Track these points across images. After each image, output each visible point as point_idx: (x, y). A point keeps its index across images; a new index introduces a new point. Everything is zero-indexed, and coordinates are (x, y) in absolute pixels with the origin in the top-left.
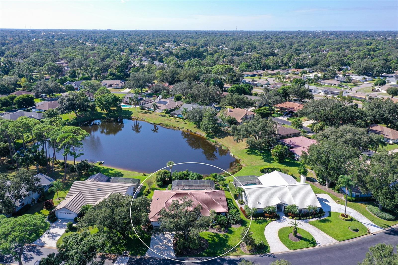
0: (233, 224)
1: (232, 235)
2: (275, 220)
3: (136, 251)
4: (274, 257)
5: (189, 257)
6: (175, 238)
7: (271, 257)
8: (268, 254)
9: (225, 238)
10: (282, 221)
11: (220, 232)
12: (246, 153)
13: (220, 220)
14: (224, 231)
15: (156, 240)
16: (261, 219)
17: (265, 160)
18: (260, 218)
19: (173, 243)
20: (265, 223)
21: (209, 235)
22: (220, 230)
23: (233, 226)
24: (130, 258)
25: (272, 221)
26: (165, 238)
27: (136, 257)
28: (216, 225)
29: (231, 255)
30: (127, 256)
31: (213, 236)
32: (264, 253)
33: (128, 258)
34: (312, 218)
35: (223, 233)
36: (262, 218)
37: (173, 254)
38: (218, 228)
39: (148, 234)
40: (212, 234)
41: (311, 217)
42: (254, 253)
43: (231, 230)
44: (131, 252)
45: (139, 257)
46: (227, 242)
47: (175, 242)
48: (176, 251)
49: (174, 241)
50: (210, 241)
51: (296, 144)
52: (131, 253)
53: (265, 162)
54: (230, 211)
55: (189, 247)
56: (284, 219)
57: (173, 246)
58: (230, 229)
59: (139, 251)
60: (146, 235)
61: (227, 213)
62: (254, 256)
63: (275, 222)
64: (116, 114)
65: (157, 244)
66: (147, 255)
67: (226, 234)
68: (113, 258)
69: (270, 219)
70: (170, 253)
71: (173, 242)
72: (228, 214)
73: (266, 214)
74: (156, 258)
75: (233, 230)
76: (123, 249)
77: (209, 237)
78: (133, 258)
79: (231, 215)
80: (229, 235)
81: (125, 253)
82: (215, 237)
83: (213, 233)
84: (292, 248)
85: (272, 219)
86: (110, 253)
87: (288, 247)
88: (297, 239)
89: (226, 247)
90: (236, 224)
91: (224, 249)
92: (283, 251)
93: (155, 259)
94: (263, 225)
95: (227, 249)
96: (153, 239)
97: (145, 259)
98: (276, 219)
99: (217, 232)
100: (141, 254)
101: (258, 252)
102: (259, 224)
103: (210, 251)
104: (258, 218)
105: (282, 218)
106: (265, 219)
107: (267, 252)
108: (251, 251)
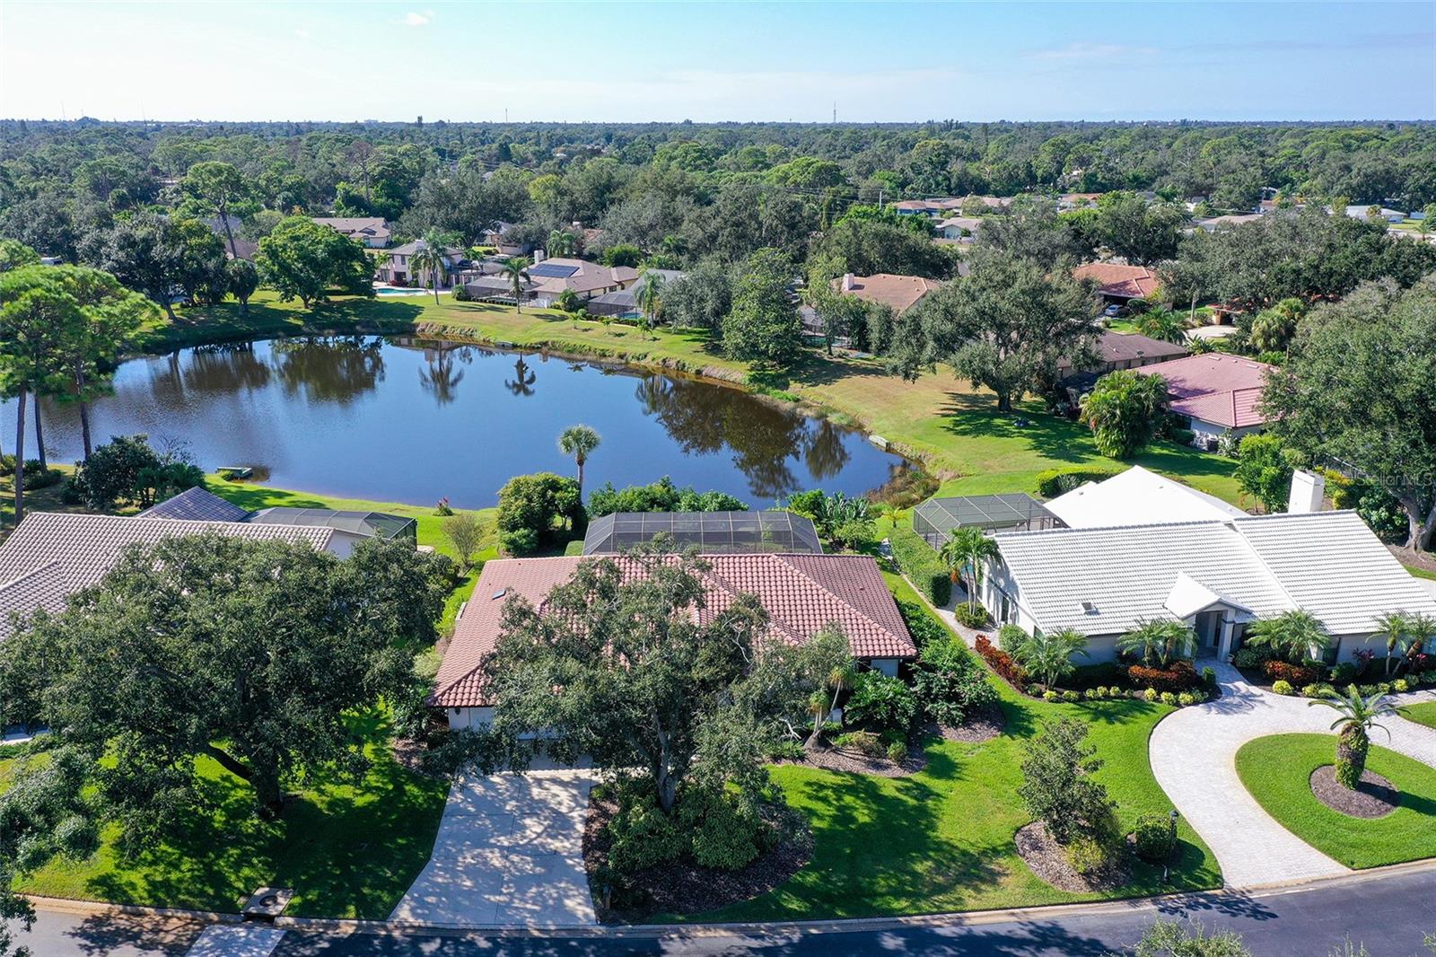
0: (952, 723)
1: (956, 784)
2: (1195, 703)
3: (333, 889)
4: (1257, 912)
5: (692, 920)
6: (594, 803)
7: (1242, 917)
8: (1212, 899)
9: (912, 802)
10: (1239, 706)
11: (878, 766)
12: (949, 429)
13: (872, 697)
14: (902, 762)
15: (475, 816)
16: (1107, 697)
17: (1048, 452)
18: (1101, 690)
19: (586, 837)
20: (1142, 721)
21: (809, 784)
22: (874, 757)
23: (949, 734)
24: (290, 933)
25: (1178, 705)
26: (536, 808)
27: (326, 927)
28: (847, 728)
29: (971, 903)
30: (270, 920)
31: (838, 789)
32: (1187, 889)
33: (276, 937)
34: (1411, 690)
35: (899, 772)
36: (1114, 691)
37: (580, 908)
38: (860, 744)
39: (426, 787)
40: (830, 779)
41: (1400, 684)
42: (1117, 888)
43: (943, 758)
44: (301, 894)
45: (347, 927)
46: (933, 827)
47: (596, 826)
48: (599, 883)
49: (588, 821)
50: (821, 818)
51: (1188, 385)
52: (297, 900)
53: (1052, 458)
54: (926, 654)
55: (688, 858)
56: (1248, 697)
57: (584, 856)
58: (935, 748)
59: (356, 888)
60: (416, 791)
61: (911, 659)
62: (1122, 909)
64: (349, 314)
65: (481, 841)
66: (404, 913)
67: (919, 777)
68: (169, 938)
69: (1164, 696)
70: (559, 900)
71: (581, 828)
72: (914, 666)
73: (1135, 669)
74: (466, 931)
75: (957, 757)
76: (248, 880)
77: (810, 797)
78: (312, 932)
79: (932, 668)
80: (937, 785)
81: (263, 901)
82: (848, 799)
83: (836, 772)
84: (1360, 857)
85: (1176, 692)
86: (160, 905)
87: (1327, 851)
88: (1368, 800)
89: (928, 858)
90: (966, 723)
91: (920, 868)
92: (1309, 877)
93: (457, 942)
94: (1132, 728)
95: (939, 864)
96: (457, 810)
97: (389, 940)
98: (1198, 696)
99: (859, 768)
100: (368, 909)
101: (1145, 885)
102: (1102, 721)
103: (825, 879)
104: (1090, 693)
105: (1231, 693)
106: (1137, 694)
107: (1204, 882)
108: (1095, 880)
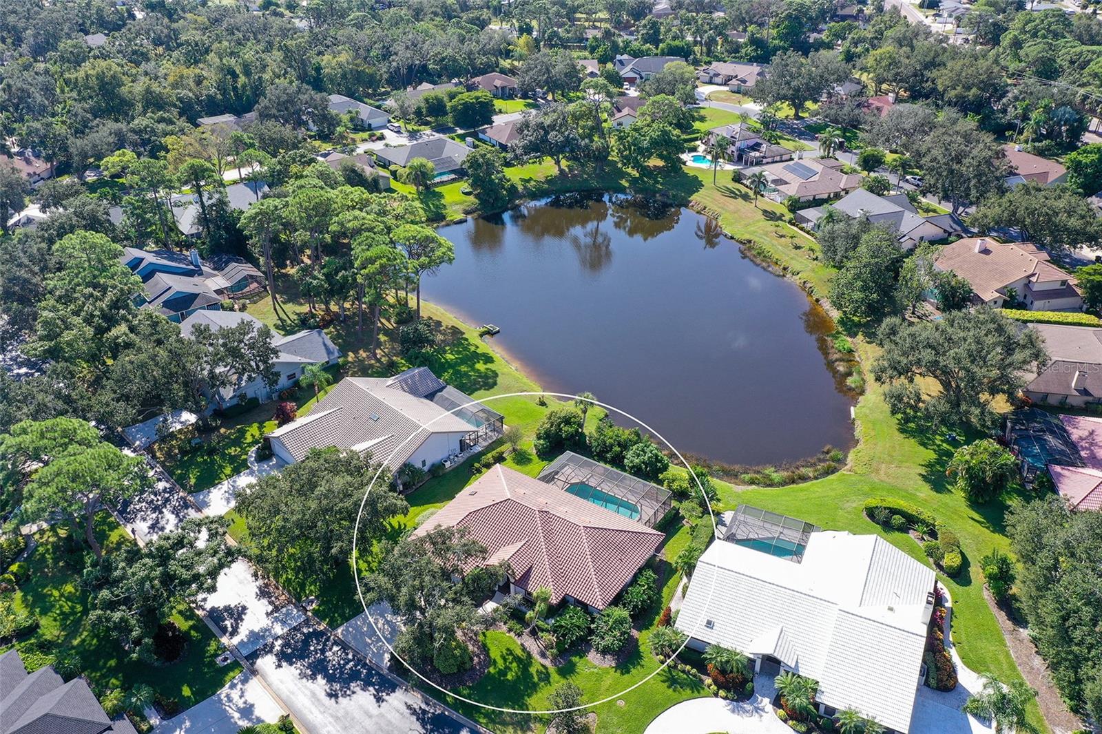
1: (562, 681)
3: (329, 608)
9: (535, 680)
10: (746, 711)
11: (543, 655)
14: (553, 659)
16: (687, 672)
18: (688, 667)
20: (687, 693)
22: (546, 650)
23: (591, 655)
24: (306, 620)
25: (716, 695)
27: (317, 623)
28: (549, 630)
30: (305, 611)
31: (515, 658)
33: (302, 619)
35: (547, 662)
36: (693, 671)
37: (387, 659)
38: (547, 641)
40: (518, 651)
43: (573, 666)
44: (320, 605)
45: (322, 626)
50: (495, 668)
52: (318, 607)
53: (926, 479)
56: (758, 709)
58: (576, 659)
59: (335, 612)
61: (599, 611)
63: (724, 702)
66: (340, 630)
67: (552, 669)
68: (277, 603)
69: (714, 686)
72: (597, 615)
73: (711, 667)
75: (579, 668)
76: (311, 591)
77: (502, 656)
78: (312, 623)
80: (555, 677)
81: (309, 602)
82: (514, 664)
83: (524, 650)
85: (720, 688)
86: (284, 588)
90: (605, 653)
94: (676, 695)
97: (328, 638)
99: (535, 652)
100: (332, 623)
102: (667, 684)
104: (680, 666)
105: (754, 702)
106: (701, 677)
